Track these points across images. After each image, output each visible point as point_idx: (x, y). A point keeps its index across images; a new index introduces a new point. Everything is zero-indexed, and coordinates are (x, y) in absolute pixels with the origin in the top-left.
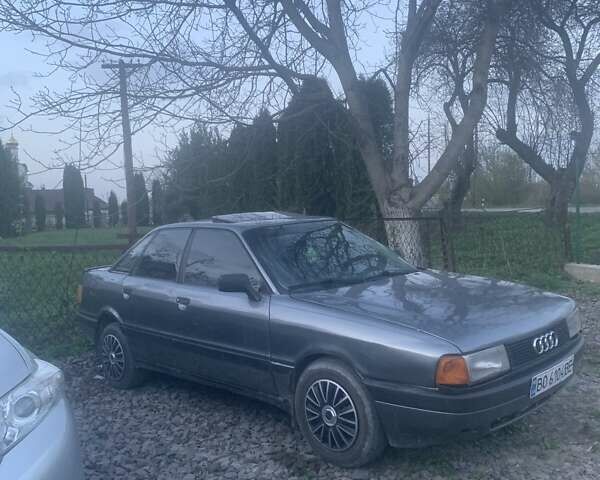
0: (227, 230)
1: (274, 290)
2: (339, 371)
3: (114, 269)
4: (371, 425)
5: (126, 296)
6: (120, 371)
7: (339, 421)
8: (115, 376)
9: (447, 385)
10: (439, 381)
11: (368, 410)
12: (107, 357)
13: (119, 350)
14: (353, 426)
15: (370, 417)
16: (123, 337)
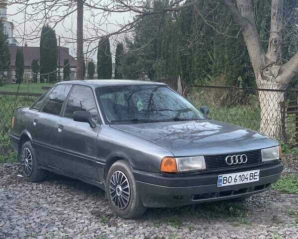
0: (89, 87)
1: (103, 122)
2: (124, 166)
3: (32, 108)
4: (135, 194)
5: (35, 124)
6: (30, 170)
7: (123, 192)
8: (27, 174)
9: (166, 172)
10: (162, 170)
11: (134, 186)
12: (24, 162)
13: (30, 158)
14: (127, 195)
15: (135, 190)
16: (33, 149)
